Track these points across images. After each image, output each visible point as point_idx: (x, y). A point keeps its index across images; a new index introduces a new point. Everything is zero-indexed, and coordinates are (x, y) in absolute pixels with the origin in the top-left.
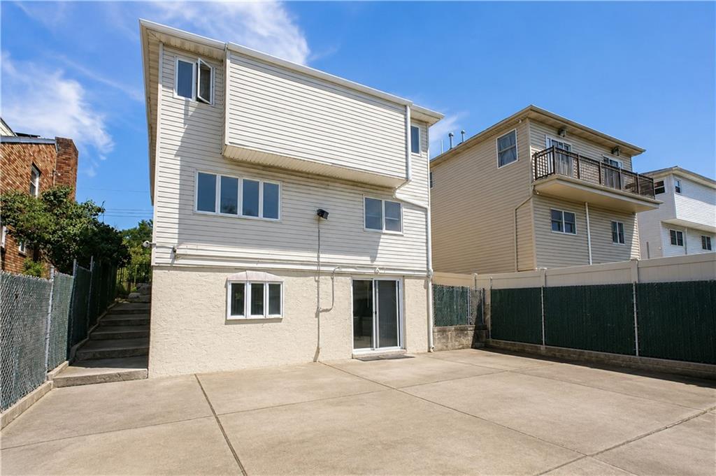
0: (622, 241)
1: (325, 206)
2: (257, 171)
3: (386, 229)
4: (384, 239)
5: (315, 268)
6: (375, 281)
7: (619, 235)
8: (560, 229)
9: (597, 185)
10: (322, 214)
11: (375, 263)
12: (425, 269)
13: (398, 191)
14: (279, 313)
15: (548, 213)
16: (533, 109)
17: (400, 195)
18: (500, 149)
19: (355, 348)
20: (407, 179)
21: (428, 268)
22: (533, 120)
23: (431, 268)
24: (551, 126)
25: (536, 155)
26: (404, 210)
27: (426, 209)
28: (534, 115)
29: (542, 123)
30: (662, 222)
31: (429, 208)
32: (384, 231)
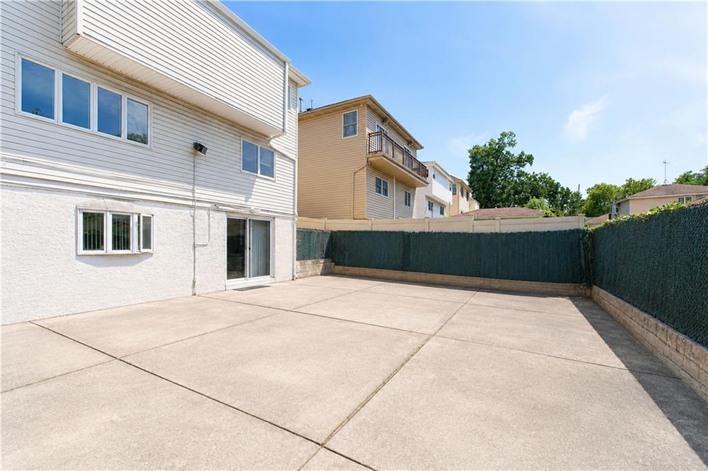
0: (409, 205)
1: (203, 141)
2: (117, 81)
3: (261, 174)
4: (259, 182)
5: (190, 203)
6: (249, 220)
7: (408, 201)
8: (380, 193)
9: (401, 164)
10: (199, 148)
11: (248, 203)
12: (292, 213)
13: (273, 140)
14: (150, 248)
15: (374, 180)
16: (371, 99)
17: (274, 143)
18: (344, 124)
19: (228, 279)
20: (284, 130)
21: (294, 212)
22: (369, 106)
23: (296, 211)
24: (379, 115)
25: (369, 134)
26: (277, 158)
27: (294, 161)
28: (370, 103)
29: (374, 111)
30: (426, 196)
31: (297, 160)
32: (259, 174)
